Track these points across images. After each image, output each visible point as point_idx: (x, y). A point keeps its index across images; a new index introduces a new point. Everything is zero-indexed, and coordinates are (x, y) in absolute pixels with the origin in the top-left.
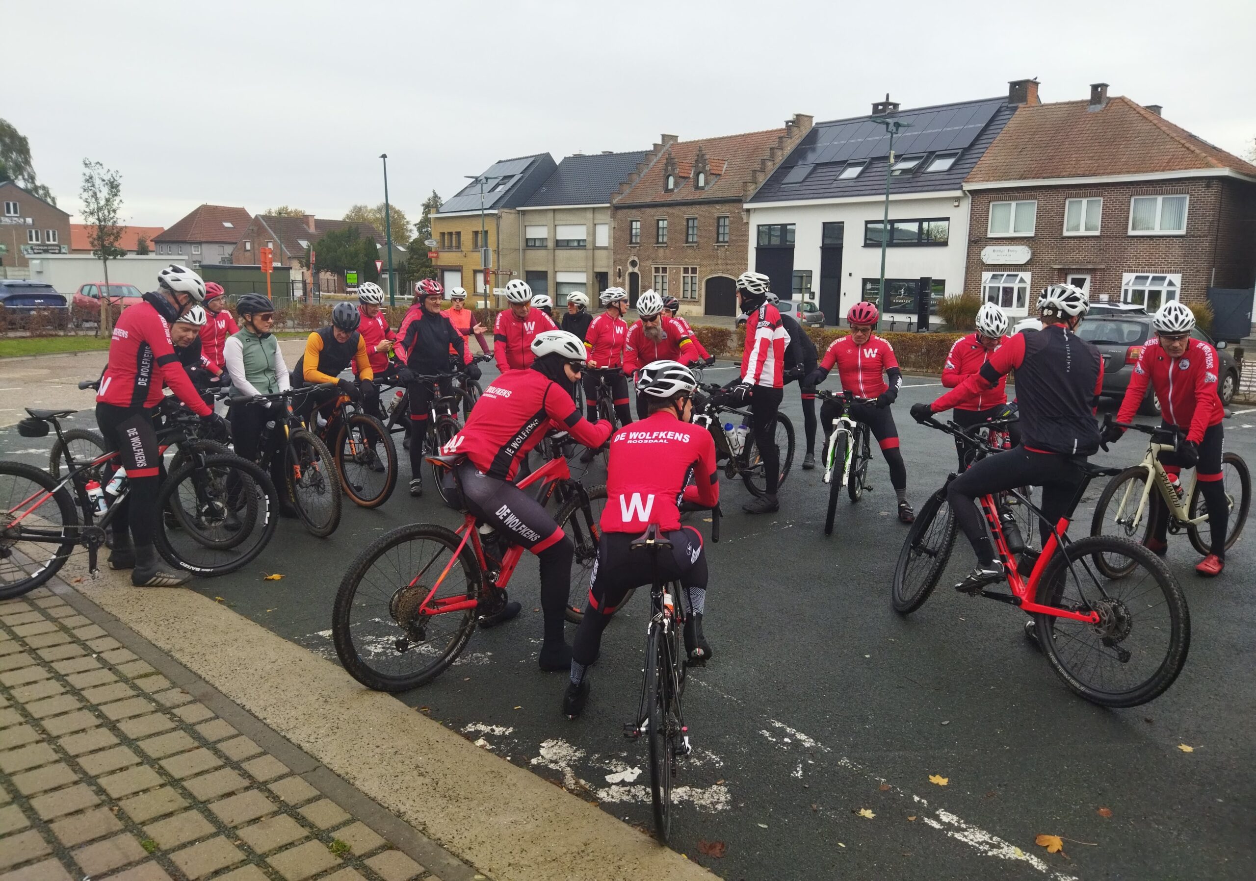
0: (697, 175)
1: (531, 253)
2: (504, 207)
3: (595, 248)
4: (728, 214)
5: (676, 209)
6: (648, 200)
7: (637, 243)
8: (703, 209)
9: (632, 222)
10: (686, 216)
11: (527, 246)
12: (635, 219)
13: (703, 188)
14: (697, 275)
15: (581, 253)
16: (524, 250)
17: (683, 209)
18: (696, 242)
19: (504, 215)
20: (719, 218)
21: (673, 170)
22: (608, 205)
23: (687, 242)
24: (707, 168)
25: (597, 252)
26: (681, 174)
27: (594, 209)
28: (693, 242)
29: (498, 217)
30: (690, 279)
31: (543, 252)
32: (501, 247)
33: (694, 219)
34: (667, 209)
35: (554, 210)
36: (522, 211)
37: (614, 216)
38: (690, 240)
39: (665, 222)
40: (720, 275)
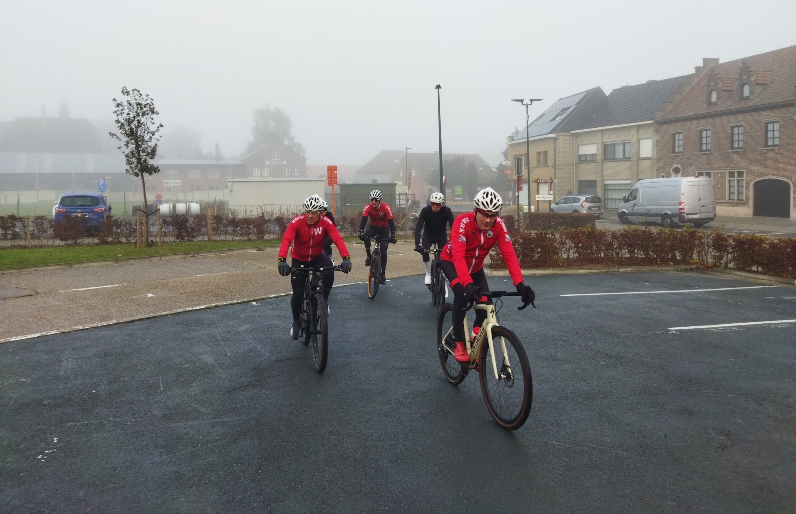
0: (742, 86)
1: (583, 167)
2: (560, 131)
3: (639, 159)
4: (778, 119)
5: (720, 120)
6: (691, 113)
7: (679, 152)
8: (750, 117)
9: (674, 134)
10: (730, 125)
11: (580, 160)
12: (678, 131)
13: (747, 98)
14: (744, 178)
15: (626, 164)
16: (577, 164)
17: (728, 118)
18: (742, 148)
19: (560, 138)
20: (767, 124)
21: (716, 84)
22: (651, 122)
23: (732, 148)
24: (753, 79)
25: (642, 163)
26: (724, 88)
27: (638, 126)
28: (738, 148)
29: (555, 139)
30: (736, 182)
31: (593, 165)
32: (557, 163)
33: (738, 127)
34: (711, 120)
35: (602, 131)
36: (575, 133)
37: (657, 131)
38: (736, 145)
39: (709, 132)
40: (770, 177)
